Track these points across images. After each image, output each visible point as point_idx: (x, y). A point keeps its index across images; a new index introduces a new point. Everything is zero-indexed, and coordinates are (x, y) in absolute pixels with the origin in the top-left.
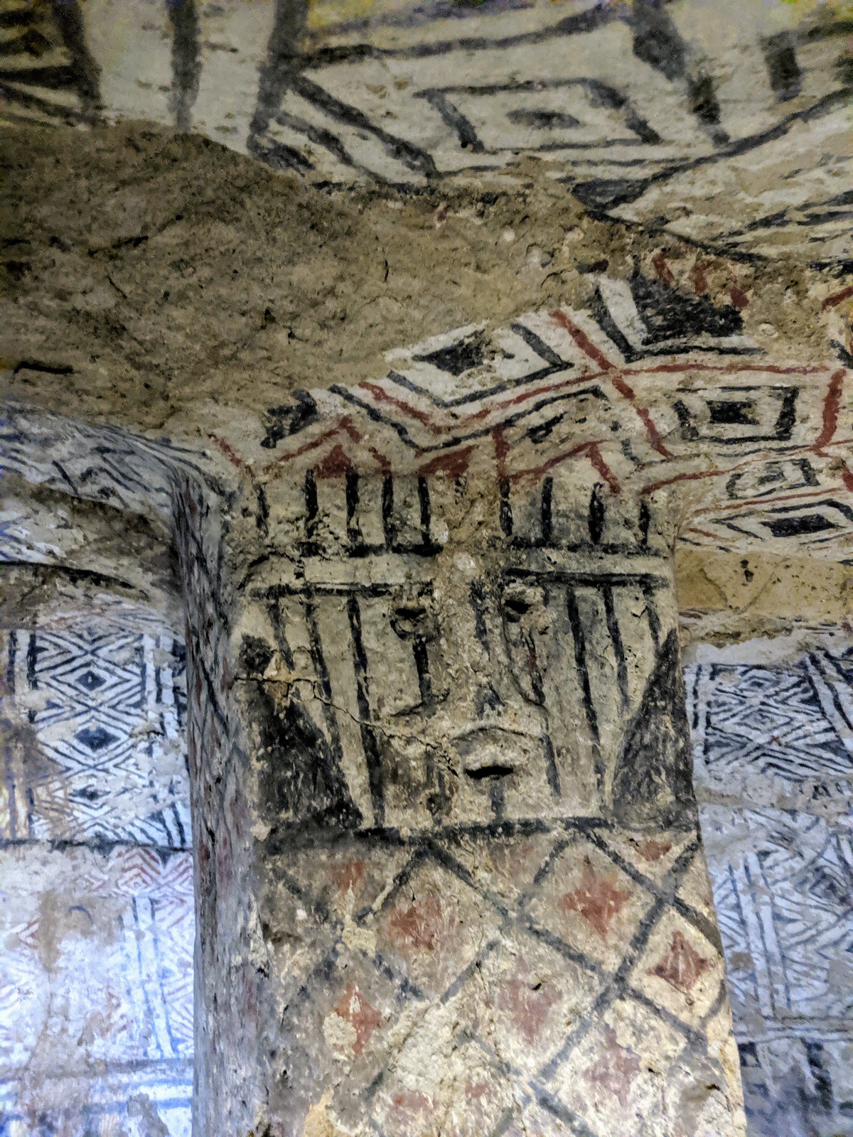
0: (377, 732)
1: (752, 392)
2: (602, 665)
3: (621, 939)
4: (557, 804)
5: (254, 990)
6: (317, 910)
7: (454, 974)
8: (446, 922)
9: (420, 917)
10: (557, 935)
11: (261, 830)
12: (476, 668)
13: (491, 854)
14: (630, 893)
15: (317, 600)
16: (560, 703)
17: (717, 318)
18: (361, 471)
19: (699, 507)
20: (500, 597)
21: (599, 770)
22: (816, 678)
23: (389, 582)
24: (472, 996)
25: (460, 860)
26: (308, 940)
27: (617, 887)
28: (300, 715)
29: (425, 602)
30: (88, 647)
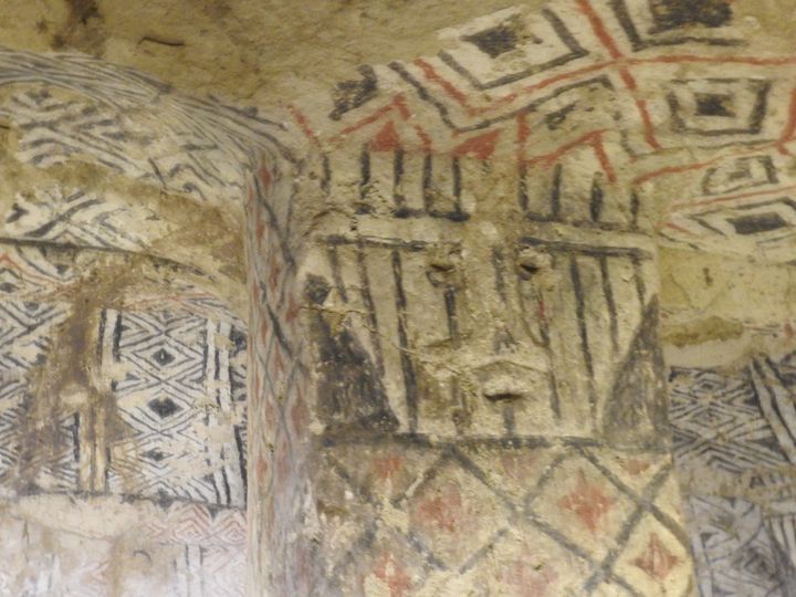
0: (412, 358)
1: (733, 84)
2: (597, 318)
3: (607, 534)
4: (558, 425)
5: (308, 557)
6: (362, 493)
7: (471, 552)
8: (465, 510)
9: (444, 505)
10: (555, 528)
11: (317, 427)
12: (495, 315)
13: (503, 461)
14: (616, 499)
15: (367, 250)
16: (562, 346)
17: (711, 9)
18: (406, 147)
19: (677, 202)
20: (515, 260)
21: (593, 400)
22: (757, 381)
23: (426, 240)
24: (484, 570)
25: (477, 463)
26: (354, 515)
27: (605, 493)
28: (351, 339)
29: (454, 259)
30: (163, 328)
